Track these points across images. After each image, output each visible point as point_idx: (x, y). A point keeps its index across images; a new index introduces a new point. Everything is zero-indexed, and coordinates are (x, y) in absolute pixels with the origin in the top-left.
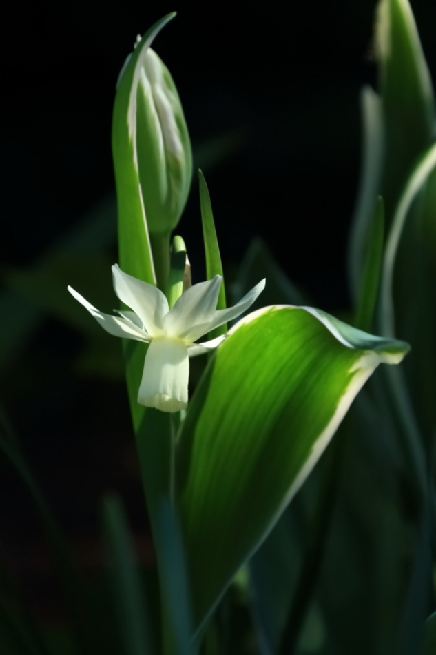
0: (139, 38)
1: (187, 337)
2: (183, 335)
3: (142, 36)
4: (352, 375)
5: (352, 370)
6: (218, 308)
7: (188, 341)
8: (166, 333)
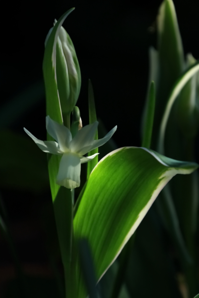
0: (56, 21)
1: (80, 153)
2: (78, 152)
3: (57, 20)
4: (161, 180)
5: (160, 178)
6: (95, 139)
7: (80, 155)
8: (70, 150)
